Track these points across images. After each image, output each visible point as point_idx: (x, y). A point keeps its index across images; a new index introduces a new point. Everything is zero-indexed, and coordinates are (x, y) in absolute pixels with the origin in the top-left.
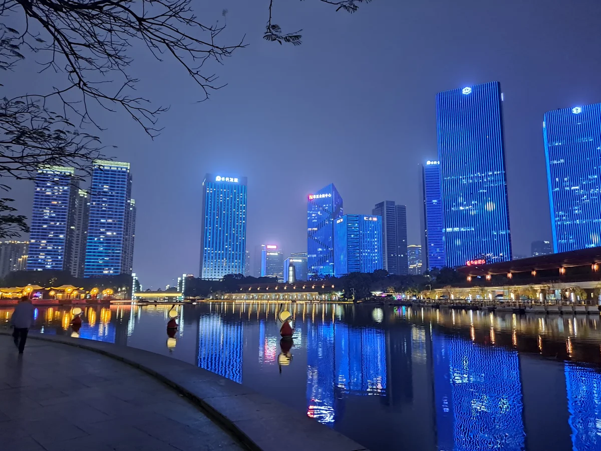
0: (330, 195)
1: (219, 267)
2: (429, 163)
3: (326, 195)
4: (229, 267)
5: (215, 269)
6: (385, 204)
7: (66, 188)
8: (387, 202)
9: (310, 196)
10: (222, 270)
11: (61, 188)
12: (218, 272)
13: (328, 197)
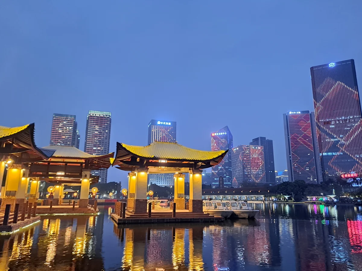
0: (226, 133)
1: (159, 178)
2: (290, 113)
3: (223, 133)
4: (166, 178)
5: (157, 180)
6: (260, 139)
7: (70, 128)
8: (261, 137)
9: (213, 134)
10: (161, 180)
11: (68, 128)
12: (159, 182)
13: (224, 134)
